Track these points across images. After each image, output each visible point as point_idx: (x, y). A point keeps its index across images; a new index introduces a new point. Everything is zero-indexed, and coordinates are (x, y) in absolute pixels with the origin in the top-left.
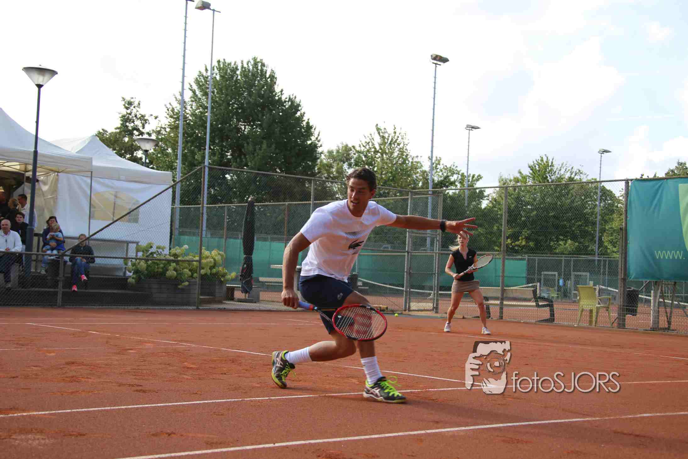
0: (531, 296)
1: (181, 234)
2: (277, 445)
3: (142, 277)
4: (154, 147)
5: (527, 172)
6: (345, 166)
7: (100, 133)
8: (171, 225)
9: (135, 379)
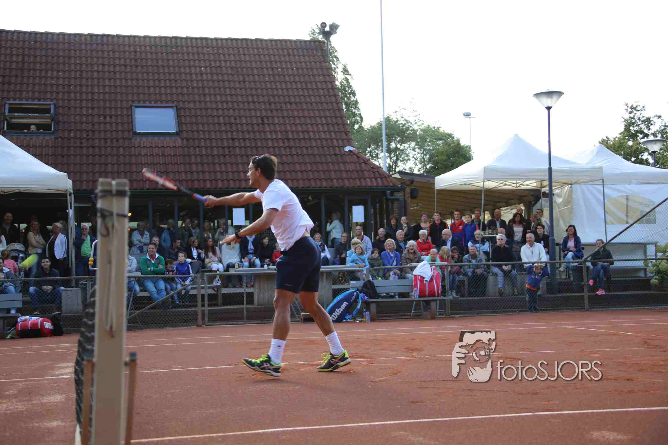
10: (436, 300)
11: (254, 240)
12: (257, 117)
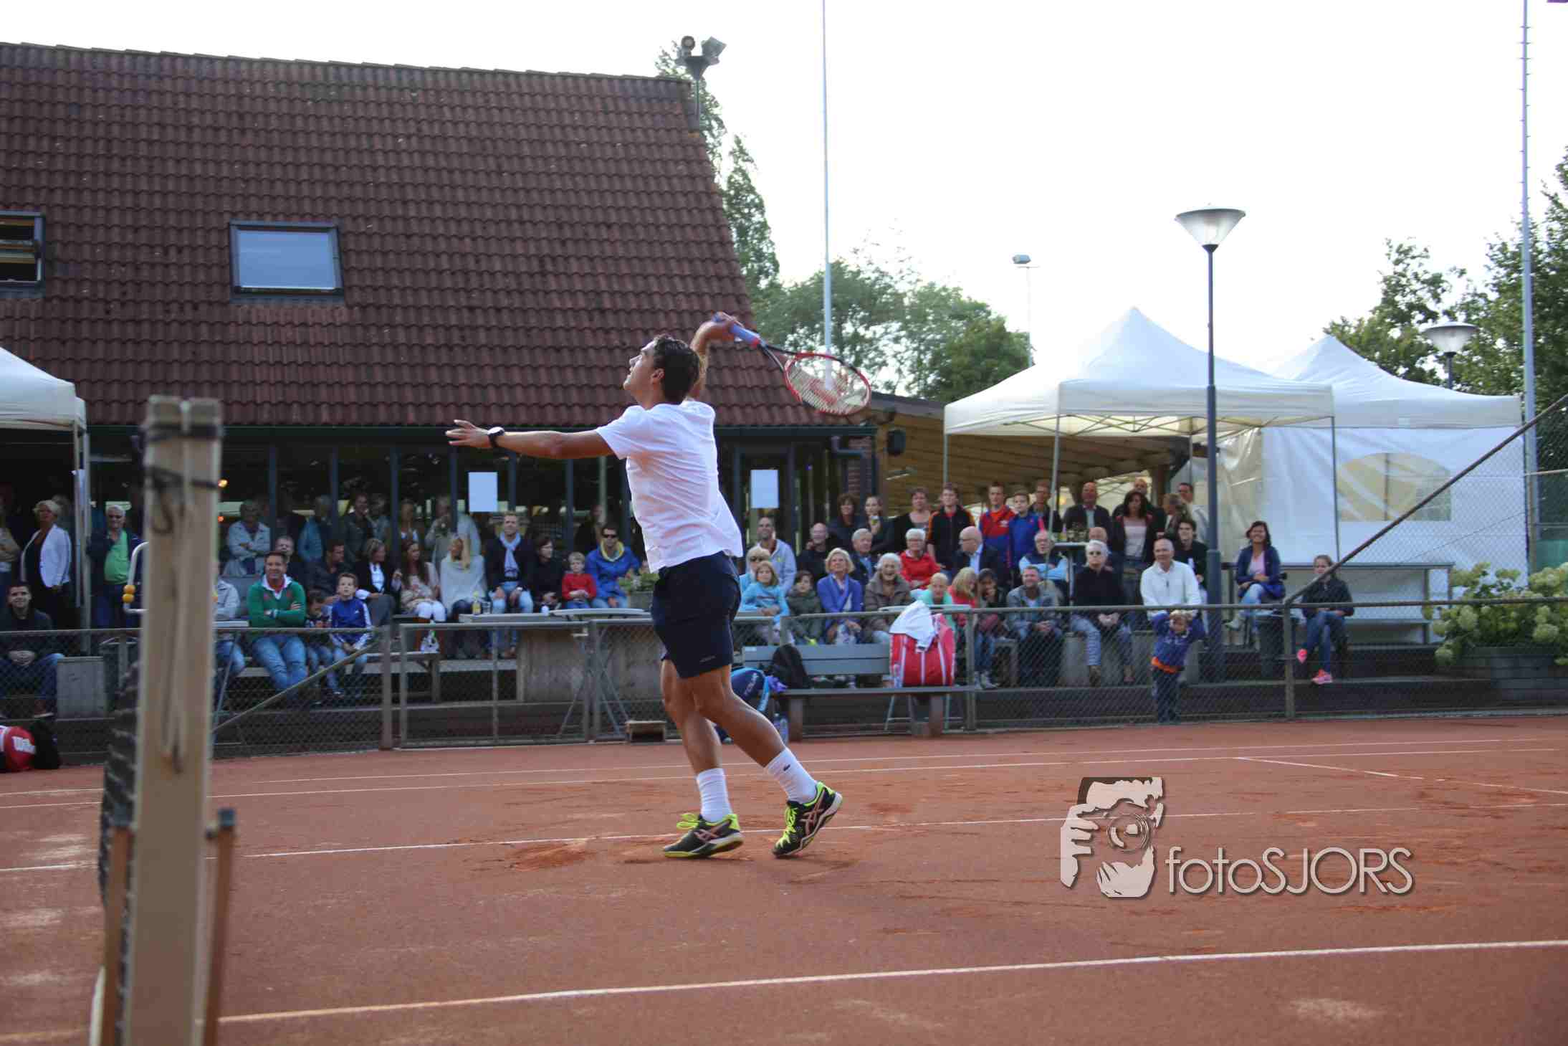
1: (1549, 536)
3: (1470, 643)
4: (1466, 343)
10: (943, 694)
11: (517, 548)
12: (528, 258)
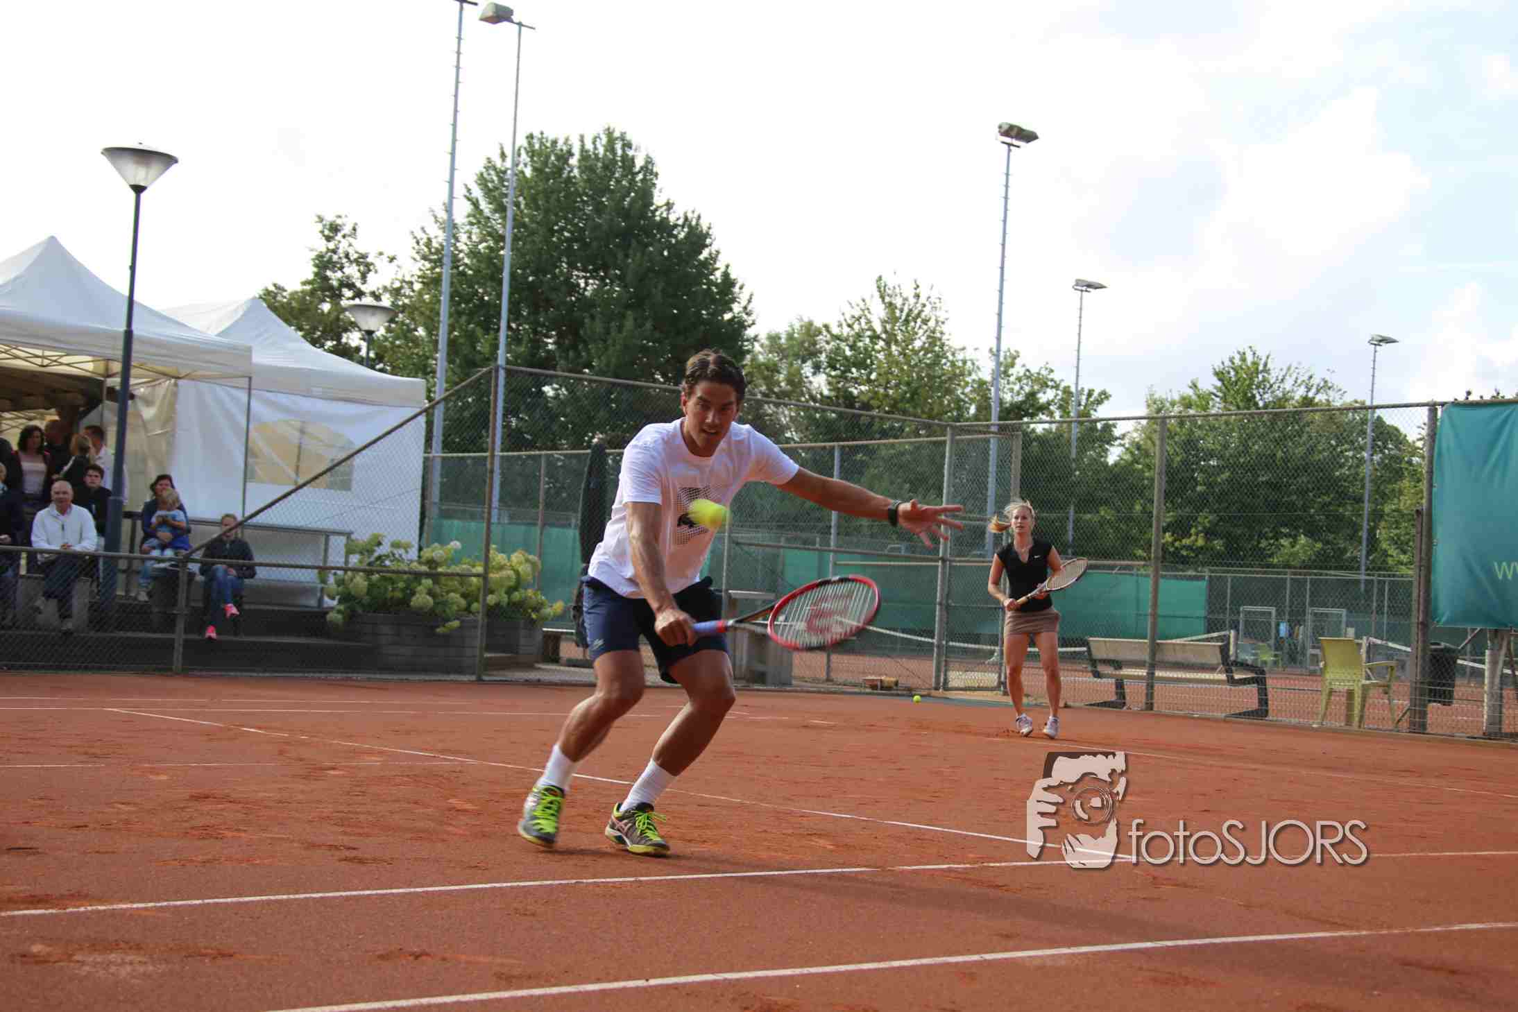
0: (1215, 659)
1: (446, 515)
2: (653, 982)
3: (360, 611)
4: (387, 324)
5: (1209, 383)
6: (807, 369)
7: (268, 292)
8: (424, 497)
9: (345, 833)
